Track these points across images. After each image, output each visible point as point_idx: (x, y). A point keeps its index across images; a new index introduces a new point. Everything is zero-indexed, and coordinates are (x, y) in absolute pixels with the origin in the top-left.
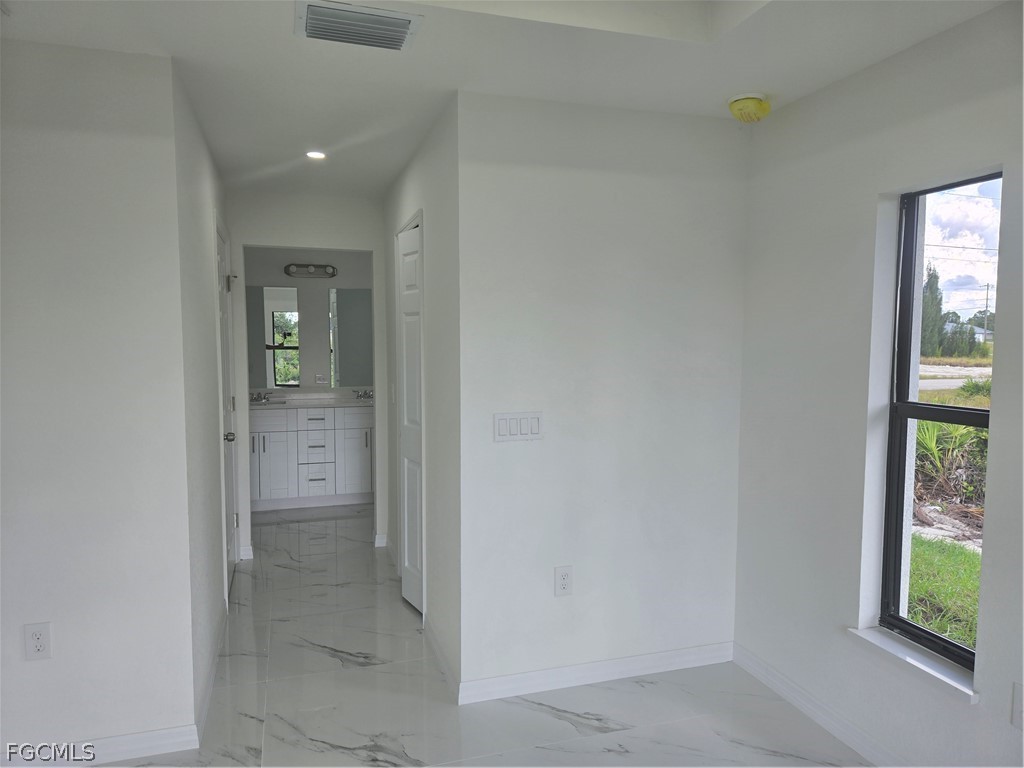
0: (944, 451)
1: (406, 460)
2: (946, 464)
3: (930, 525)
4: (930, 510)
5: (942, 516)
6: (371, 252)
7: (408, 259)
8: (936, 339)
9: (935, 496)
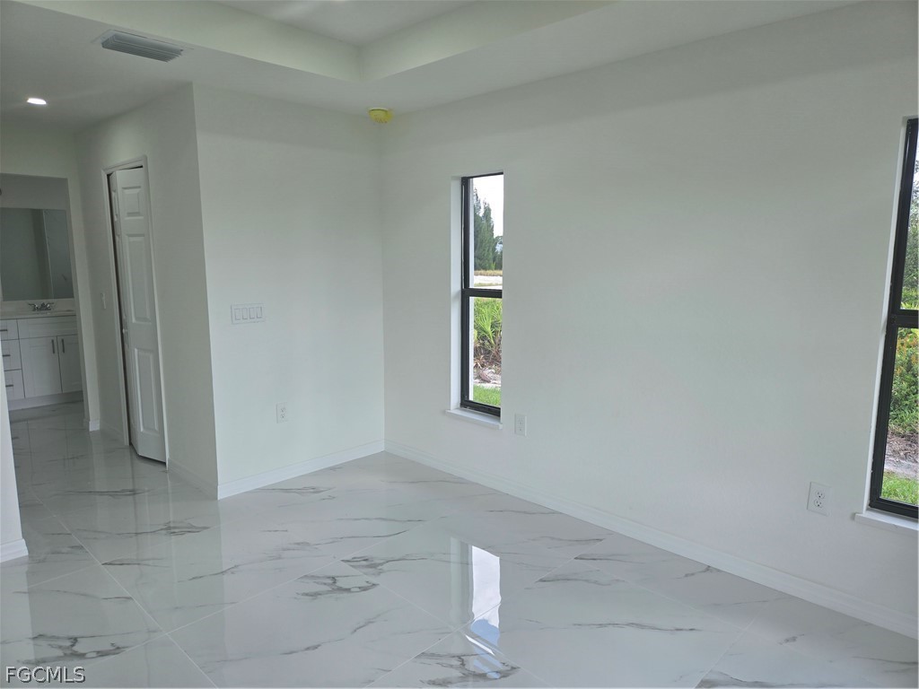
0: (495, 333)
1: (136, 350)
2: (497, 341)
3: (489, 382)
4: (488, 372)
5: (495, 375)
6: (66, 180)
7: (127, 191)
8: (491, 256)
9: (491, 364)
